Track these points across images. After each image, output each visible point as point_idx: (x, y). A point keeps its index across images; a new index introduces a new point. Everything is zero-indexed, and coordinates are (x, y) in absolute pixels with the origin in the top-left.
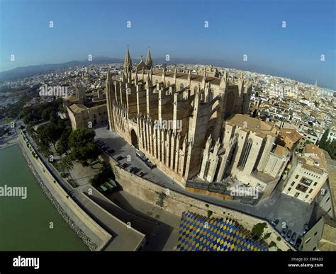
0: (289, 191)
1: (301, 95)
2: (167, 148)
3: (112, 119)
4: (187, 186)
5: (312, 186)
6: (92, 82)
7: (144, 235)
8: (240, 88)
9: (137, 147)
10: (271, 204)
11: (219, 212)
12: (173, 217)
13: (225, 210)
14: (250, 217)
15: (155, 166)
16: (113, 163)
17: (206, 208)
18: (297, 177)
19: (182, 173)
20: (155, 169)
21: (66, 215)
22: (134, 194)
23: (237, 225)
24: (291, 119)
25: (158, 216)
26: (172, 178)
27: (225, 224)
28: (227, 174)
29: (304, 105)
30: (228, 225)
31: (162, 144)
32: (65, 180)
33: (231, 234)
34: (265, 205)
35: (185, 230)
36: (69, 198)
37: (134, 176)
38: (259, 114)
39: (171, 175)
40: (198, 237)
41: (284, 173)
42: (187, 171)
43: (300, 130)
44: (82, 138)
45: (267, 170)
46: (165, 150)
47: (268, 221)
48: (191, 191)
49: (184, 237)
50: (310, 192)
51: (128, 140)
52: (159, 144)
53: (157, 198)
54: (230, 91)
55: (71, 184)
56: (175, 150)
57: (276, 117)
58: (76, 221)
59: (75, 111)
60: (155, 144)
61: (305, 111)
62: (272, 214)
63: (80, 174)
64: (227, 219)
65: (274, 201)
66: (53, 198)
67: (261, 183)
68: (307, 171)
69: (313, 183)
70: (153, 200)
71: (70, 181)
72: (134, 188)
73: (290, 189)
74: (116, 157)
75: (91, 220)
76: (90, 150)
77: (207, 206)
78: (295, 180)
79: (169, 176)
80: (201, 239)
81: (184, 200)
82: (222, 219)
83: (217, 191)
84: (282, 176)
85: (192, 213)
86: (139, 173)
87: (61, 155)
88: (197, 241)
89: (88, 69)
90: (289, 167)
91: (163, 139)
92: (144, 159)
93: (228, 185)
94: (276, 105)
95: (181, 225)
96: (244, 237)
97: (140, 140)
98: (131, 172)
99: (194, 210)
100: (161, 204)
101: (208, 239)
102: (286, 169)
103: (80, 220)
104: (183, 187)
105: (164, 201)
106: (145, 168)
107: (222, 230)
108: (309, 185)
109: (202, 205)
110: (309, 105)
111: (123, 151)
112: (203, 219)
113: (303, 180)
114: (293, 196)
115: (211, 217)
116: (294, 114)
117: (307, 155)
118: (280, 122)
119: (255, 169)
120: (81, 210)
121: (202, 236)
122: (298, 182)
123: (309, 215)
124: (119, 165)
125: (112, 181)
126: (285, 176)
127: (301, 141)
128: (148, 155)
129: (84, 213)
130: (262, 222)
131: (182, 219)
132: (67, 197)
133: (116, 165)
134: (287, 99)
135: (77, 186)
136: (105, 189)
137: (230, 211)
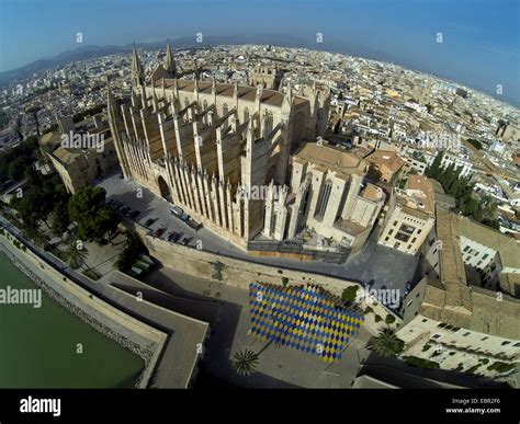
0: (387, 241)
1: (408, 94)
2: (215, 201)
3: (125, 162)
4: (249, 248)
5: (414, 235)
6: (78, 96)
7: (207, 324)
8: (312, 104)
9: (170, 200)
10: (364, 260)
11: (296, 278)
12: (238, 291)
13: (304, 274)
14: (338, 281)
15: (201, 226)
16: (142, 231)
17: (279, 275)
18: (395, 224)
19: (240, 233)
20: (201, 230)
21: (96, 322)
22: (179, 269)
23: (322, 291)
24: (390, 136)
25: (218, 294)
26: (227, 239)
27: (307, 292)
28: (301, 227)
29: (410, 110)
30: (310, 293)
31: (207, 197)
32: (79, 272)
33: (316, 304)
34: (357, 262)
35: (257, 308)
36: (94, 297)
37: (175, 246)
38: (344, 129)
39: (226, 236)
40: (275, 313)
41: (379, 216)
42: (246, 229)
43: (403, 153)
44: (89, 204)
45: (355, 218)
46: (212, 203)
47: (361, 283)
48: (256, 254)
49: (257, 317)
50: (413, 241)
51: (156, 191)
52: (202, 196)
53: (212, 270)
54: (298, 110)
55: (89, 276)
56: (226, 204)
57: (369, 134)
58: (112, 326)
59: (64, 160)
60: (196, 197)
61: (412, 122)
62: (366, 273)
63: (97, 257)
64: (308, 285)
65: (368, 255)
66: (68, 303)
67: (348, 237)
68: (408, 216)
69: (416, 231)
70: (207, 273)
71: (86, 272)
72: (178, 261)
73: (387, 239)
74: (143, 221)
75: (134, 320)
76: (106, 221)
77: (281, 272)
78: (393, 227)
79: (222, 237)
80: (280, 316)
81: (248, 268)
82: (302, 286)
83: (290, 251)
84: (377, 221)
85: (262, 283)
86: (181, 240)
87: (60, 235)
88: (275, 319)
89: (67, 74)
90: (386, 208)
91: (206, 190)
92: (184, 217)
93: (305, 241)
94: (370, 112)
95: (251, 302)
96: (333, 305)
97: (174, 191)
98: (169, 240)
99: (264, 279)
100: (220, 277)
101: (288, 314)
102: (382, 211)
103: (117, 324)
104: (245, 250)
105: (223, 272)
106: (188, 230)
107: (303, 300)
108: (411, 233)
109: (274, 271)
110: (419, 110)
111: (151, 210)
112: (278, 289)
113: (404, 227)
114: (392, 246)
115: (287, 286)
116: (395, 127)
117: (410, 192)
118: (374, 141)
119: (338, 217)
120: (116, 310)
121: (280, 311)
122: (396, 229)
123: (412, 270)
124: (150, 234)
125: (145, 257)
126: (381, 220)
127: (404, 168)
128: (188, 210)
129: (121, 313)
130: (353, 284)
131: (251, 294)
132: (91, 297)
133: (148, 234)
134: (386, 102)
135: (99, 277)
136: (139, 271)
137: (311, 276)
